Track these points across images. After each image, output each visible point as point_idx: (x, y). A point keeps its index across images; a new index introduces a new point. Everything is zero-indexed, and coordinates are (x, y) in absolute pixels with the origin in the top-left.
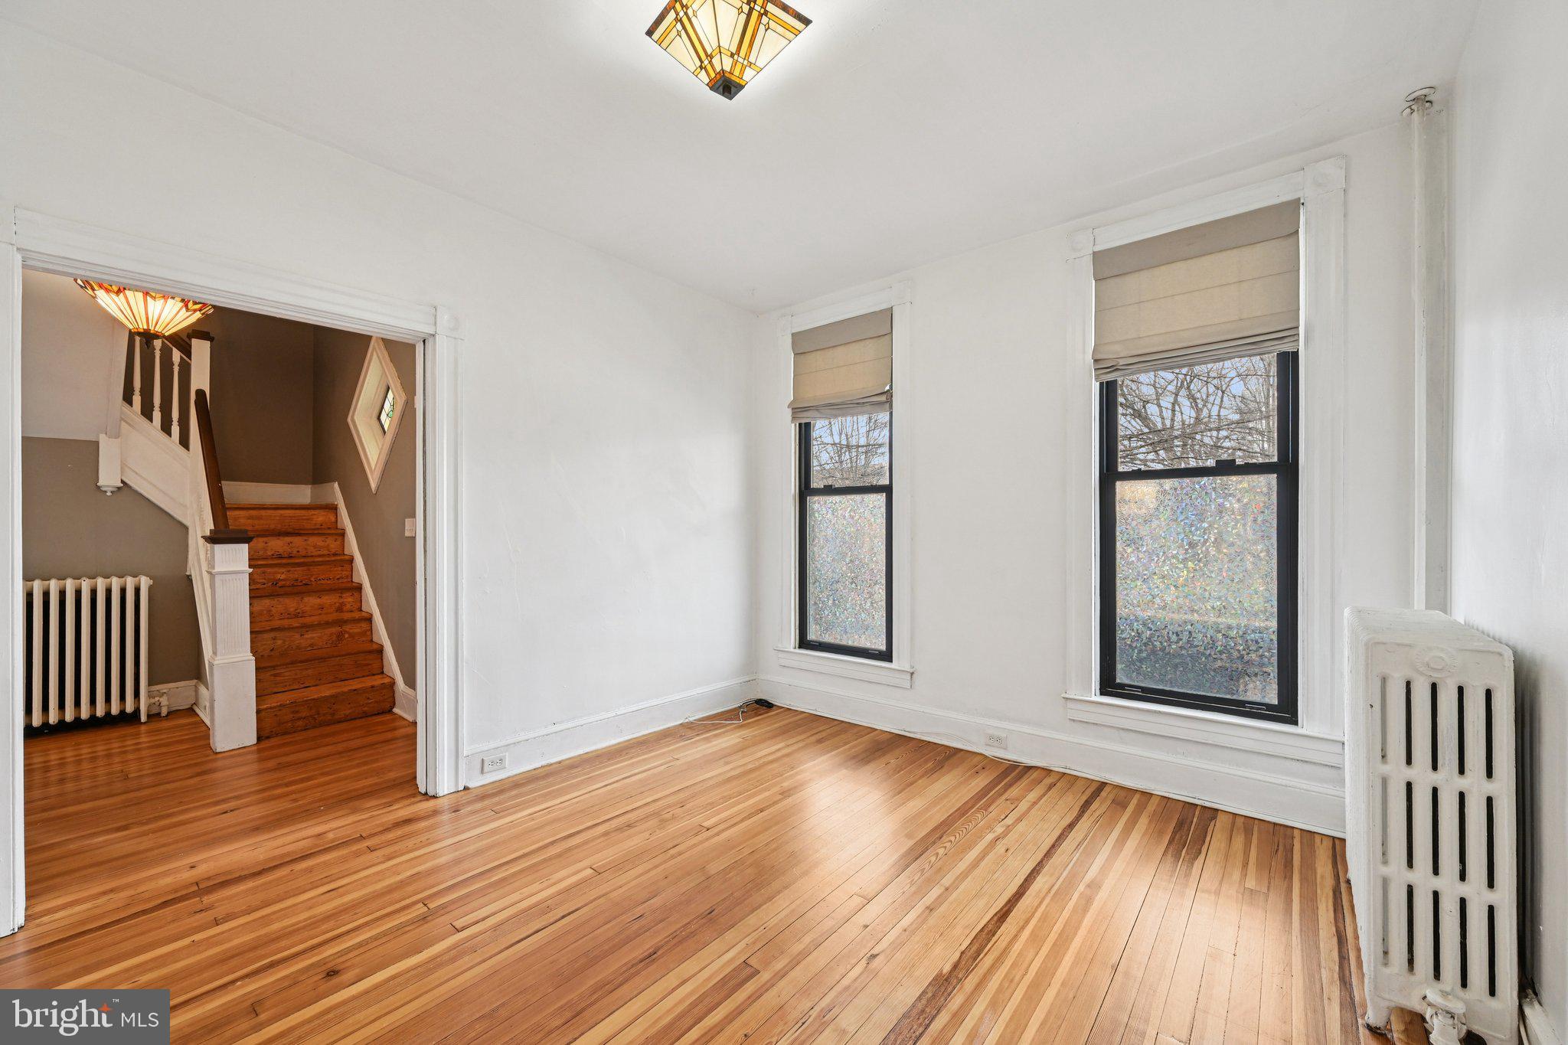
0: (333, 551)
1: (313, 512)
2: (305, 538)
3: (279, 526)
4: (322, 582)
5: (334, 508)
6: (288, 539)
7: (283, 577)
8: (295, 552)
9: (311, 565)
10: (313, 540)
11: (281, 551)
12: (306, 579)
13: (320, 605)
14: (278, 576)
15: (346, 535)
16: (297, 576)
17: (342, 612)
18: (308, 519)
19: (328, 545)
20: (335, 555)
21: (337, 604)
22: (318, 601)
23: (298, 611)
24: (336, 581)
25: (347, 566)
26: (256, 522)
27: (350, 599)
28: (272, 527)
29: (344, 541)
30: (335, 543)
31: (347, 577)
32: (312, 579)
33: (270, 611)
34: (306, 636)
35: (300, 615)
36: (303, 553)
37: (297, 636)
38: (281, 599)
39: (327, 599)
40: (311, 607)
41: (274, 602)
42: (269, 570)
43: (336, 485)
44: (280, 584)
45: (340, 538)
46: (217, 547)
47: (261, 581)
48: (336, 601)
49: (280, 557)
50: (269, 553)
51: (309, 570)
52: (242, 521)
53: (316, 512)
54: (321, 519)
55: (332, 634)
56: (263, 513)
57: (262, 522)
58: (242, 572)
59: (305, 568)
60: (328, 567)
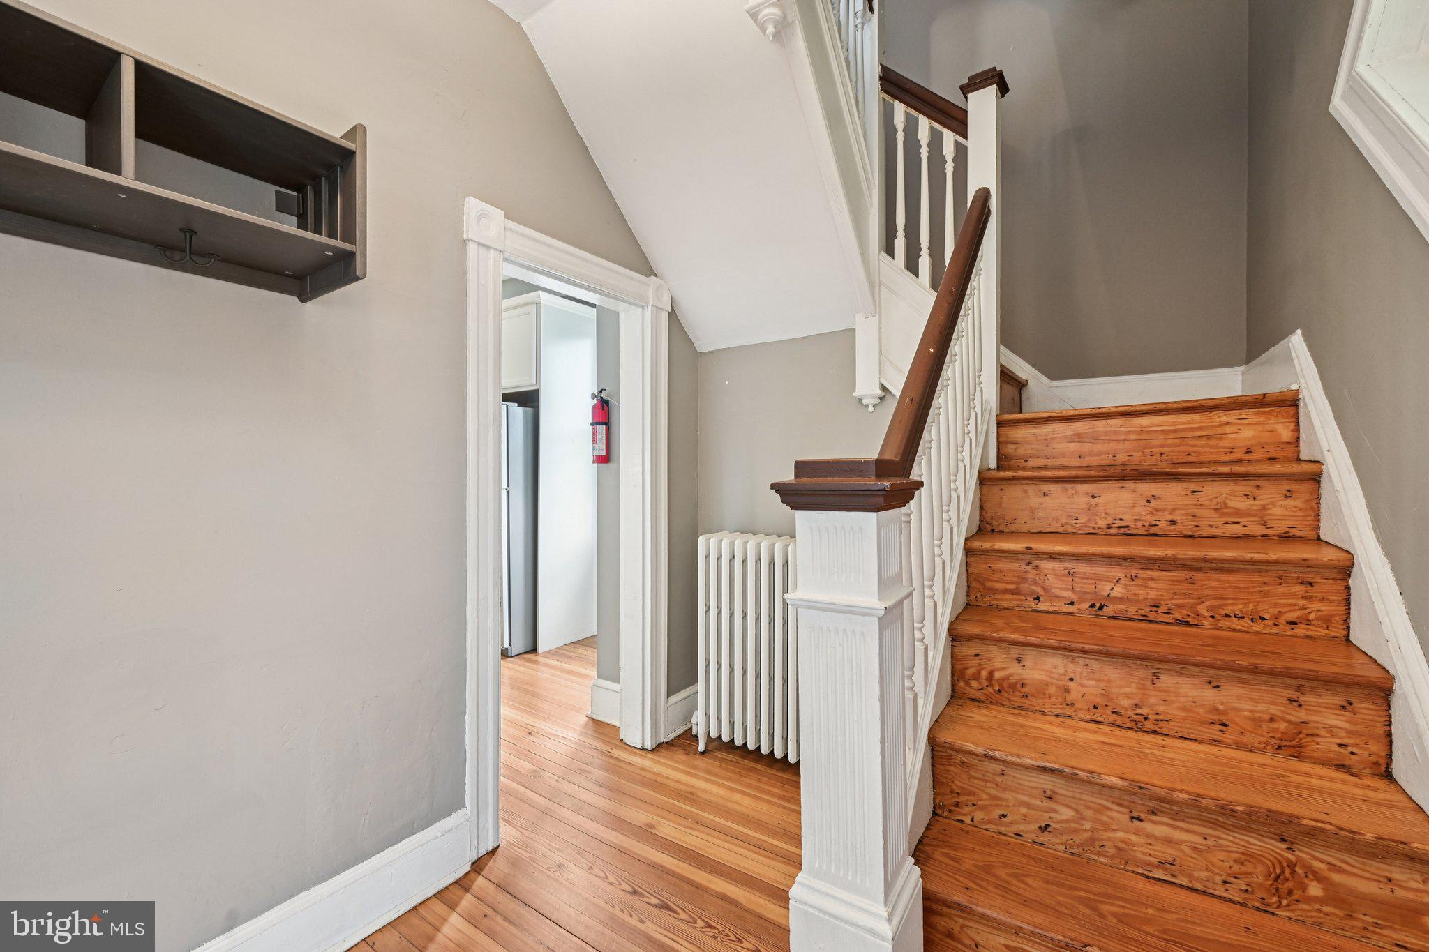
0: (1280, 527)
1: (1224, 417)
2: (1194, 487)
3: (1137, 456)
4: (1235, 623)
5: (1289, 403)
6: (1147, 489)
7: (1118, 591)
8: (1164, 524)
9: (1199, 569)
10: (1213, 491)
11: (1128, 519)
12: (1181, 606)
13: (1215, 710)
14: (1106, 588)
15: (1324, 479)
16: (1153, 595)
17: (1298, 756)
18: (1209, 437)
19: (1264, 508)
20: (1285, 538)
21: (1283, 726)
22: (1209, 695)
23: (1144, 711)
24: (1284, 629)
25: (1328, 587)
26: (1086, 447)
27: (1334, 720)
28: (1121, 458)
29: (1318, 499)
30: (1290, 502)
31: (1327, 621)
32: (1203, 610)
33: (1067, 690)
34: (1148, 827)
35: (1149, 725)
36: (1187, 527)
37: (1119, 816)
38: (1094, 665)
39: (1240, 698)
40: (1184, 709)
41: (1077, 668)
42: (1082, 568)
43: (1297, 340)
44: (1111, 609)
45: (1305, 488)
46: (805, 519)
47: (1065, 594)
48: (1275, 710)
49: (1126, 534)
50: (1102, 523)
51: (1192, 582)
52: (1061, 446)
53: (1234, 416)
54: (1247, 434)
55: (1248, 857)
56: (1100, 425)
57: (1097, 447)
58: (862, 612)
59: (1181, 575)
60: (1256, 578)
